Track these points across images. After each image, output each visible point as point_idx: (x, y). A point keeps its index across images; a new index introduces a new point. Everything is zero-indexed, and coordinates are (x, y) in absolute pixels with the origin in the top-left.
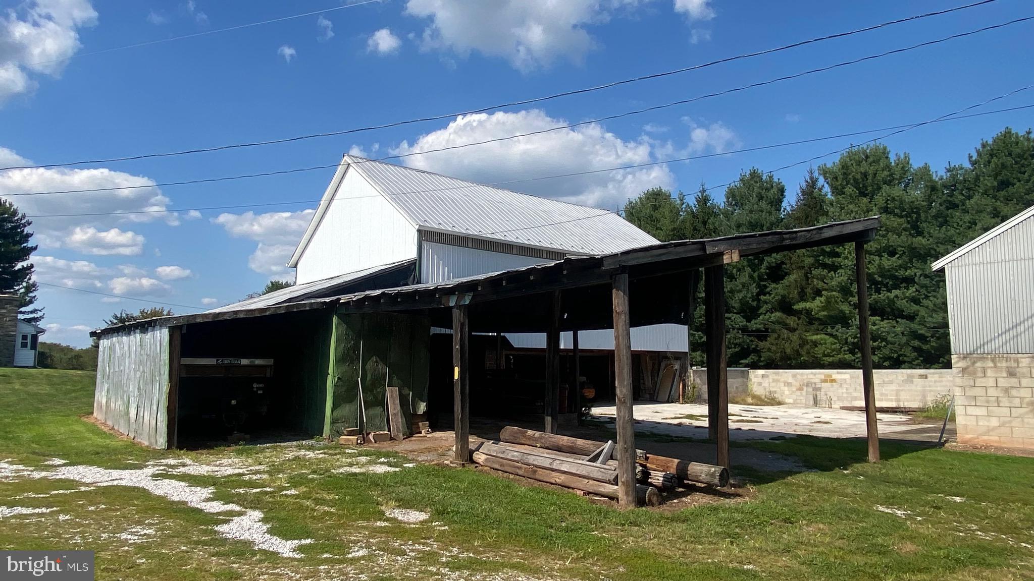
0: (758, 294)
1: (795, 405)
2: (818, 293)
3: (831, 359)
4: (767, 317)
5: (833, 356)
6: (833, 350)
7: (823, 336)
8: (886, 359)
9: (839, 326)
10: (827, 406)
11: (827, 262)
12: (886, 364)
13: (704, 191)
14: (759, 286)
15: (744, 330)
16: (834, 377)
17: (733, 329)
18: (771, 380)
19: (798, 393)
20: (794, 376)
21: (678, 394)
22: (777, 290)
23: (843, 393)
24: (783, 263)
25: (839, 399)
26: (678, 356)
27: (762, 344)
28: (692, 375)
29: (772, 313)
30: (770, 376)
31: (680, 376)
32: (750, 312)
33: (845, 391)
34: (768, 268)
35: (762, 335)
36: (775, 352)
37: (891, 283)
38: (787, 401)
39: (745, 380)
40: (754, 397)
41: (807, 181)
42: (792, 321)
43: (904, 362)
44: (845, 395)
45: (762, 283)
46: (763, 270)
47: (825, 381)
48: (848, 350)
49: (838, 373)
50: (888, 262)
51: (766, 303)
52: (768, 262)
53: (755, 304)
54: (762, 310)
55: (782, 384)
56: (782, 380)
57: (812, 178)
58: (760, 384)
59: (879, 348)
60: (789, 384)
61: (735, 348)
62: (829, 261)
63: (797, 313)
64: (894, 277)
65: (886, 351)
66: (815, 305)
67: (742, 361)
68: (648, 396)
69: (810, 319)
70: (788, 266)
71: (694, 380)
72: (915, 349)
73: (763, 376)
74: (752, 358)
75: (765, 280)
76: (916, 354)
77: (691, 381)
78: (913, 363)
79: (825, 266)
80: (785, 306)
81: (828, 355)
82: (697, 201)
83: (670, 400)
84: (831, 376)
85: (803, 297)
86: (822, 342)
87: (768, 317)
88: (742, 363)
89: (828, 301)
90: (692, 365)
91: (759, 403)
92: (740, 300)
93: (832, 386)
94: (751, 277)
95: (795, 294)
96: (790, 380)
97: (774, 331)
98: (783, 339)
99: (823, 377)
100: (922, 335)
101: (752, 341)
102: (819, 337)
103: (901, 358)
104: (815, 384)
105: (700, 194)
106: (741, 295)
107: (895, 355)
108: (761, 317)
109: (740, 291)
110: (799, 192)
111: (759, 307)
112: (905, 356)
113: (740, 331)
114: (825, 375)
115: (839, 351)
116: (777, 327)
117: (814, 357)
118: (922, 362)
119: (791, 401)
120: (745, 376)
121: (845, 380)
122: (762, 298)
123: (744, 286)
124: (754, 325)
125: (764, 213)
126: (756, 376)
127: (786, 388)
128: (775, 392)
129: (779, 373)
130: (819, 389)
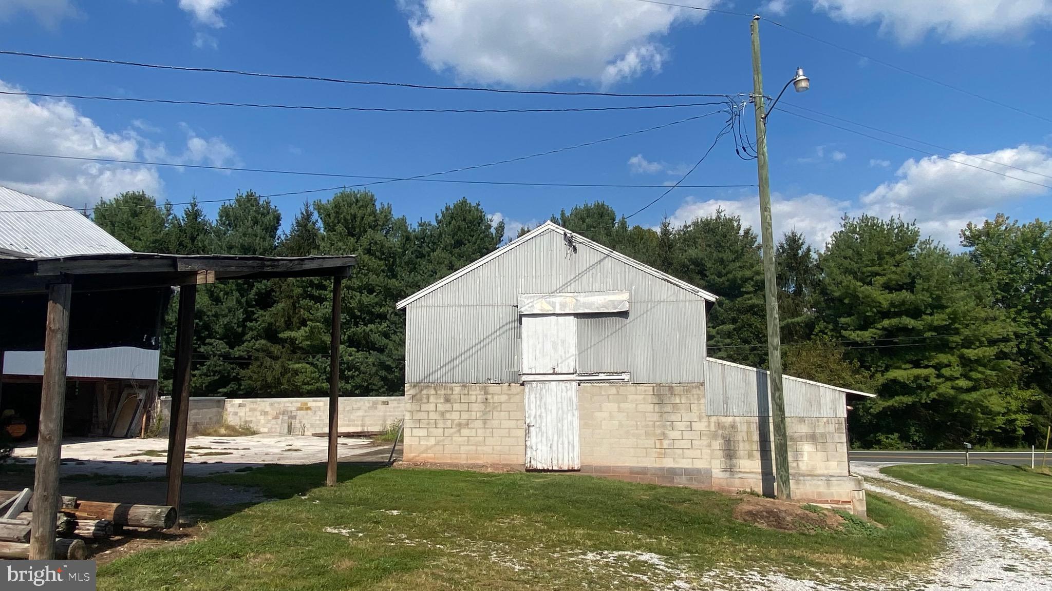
0: (245, 320)
1: (269, 434)
2: (303, 323)
3: (309, 388)
4: (251, 344)
5: (312, 384)
6: (313, 379)
7: (304, 365)
8: (357, 387)
9: (320, 356)
10: (300, 433)
11: (315, 293)
12: (357, 392)
13: (194, 205)
14: (245, 312)
15: (226, 357)
16: (309, 405)
17: (214, 356)
18: (248, 409)
19: (274, 422)
20: (271, 405)
21: (140, 428)
22: (264, 317)
23: (316, 420)
24: (272, 290)
25: (312, 426)
26: (144, 384)
27: (243, 372)
28: (159, 405)
29: (257, 340)
30: (248, 405)
31: (145, 407)
32: (233, 338)
33: (318, 418)
34: (256, 294)
35: (244, 363)
36: (256, 381)
37: (367, 318)
38: (262, 430)
39: (220, 410)
40: (228, 427)
41: (302, 213)
42: (275, 349)
43: (373, 390)
44: (318, 422)
45: (249, 309)
46: (251, 296)
47: (300, 409)
48: (325, 379)
49: (314, 401)
50: (367, 299)
51: (251, 329)
52: (257, 288)
53: (240, 330)
54: (247, 337)
55: (259, 413)
56: (259, 408)
57: (307, 211)
58: (236, 414)
59: (353, 377)
60: (265, 413)
61: (214, 375)
62: (316, 293)
63: (282, 342)
64: (371, 313)
65: (358, 380)
66: (299, 334)
67: (221, 390)
68: (100, 431)
69: (294, 348)
70: (278, 294)
71: (161, 411)
72: (383, 379)
73: (240, 405)
74: (232, 386)
75: (252, 306)
76: (382, 383)
77: (157, 412)
78: (379, 391)
79: (312, 297)
80: (271, 334)
81: (308, 384)
82: (186, 214)
83: (129, 434)
84: (307, 404)
85: (289, 326)
86: (303, 370)
87: (253, 344)
88: (219, 392)
89: (312, 332)
90: (160, 395)
91: (233, 433)
92: (225, 325)
93: (307, 414)
94: (238, 302)
95: (281, 322)
96: (268, 409)
97: (257, 359)
98: (266, 367)
99: (299, 405)
100: (389, 366)
101: (233, 369)
102: (300, 365)
103: (370, 387)
104: (291, 412)
105: (190, 208)
106: (226, 320)
107: (366, 384)
108: (245, 344)
109: (226, 316)
110: (294, 223)
111: (244, 334)
112: (374, 385)
113: (221, 358)
114: (301, 404)
115: (317, 380)
116: (261, 355)
117: (294, 385)
118: (386, 390)
119: (266, 430)
120: (221, 405)
121: (319, 407)
122: (249, 324)
123: (230, 311)
124: (237, 352)
125: (258, 238)
126: (233, 406)
127: (262, 417)
128: (251, 422)
129: (256, 402)
130: (294, 417)
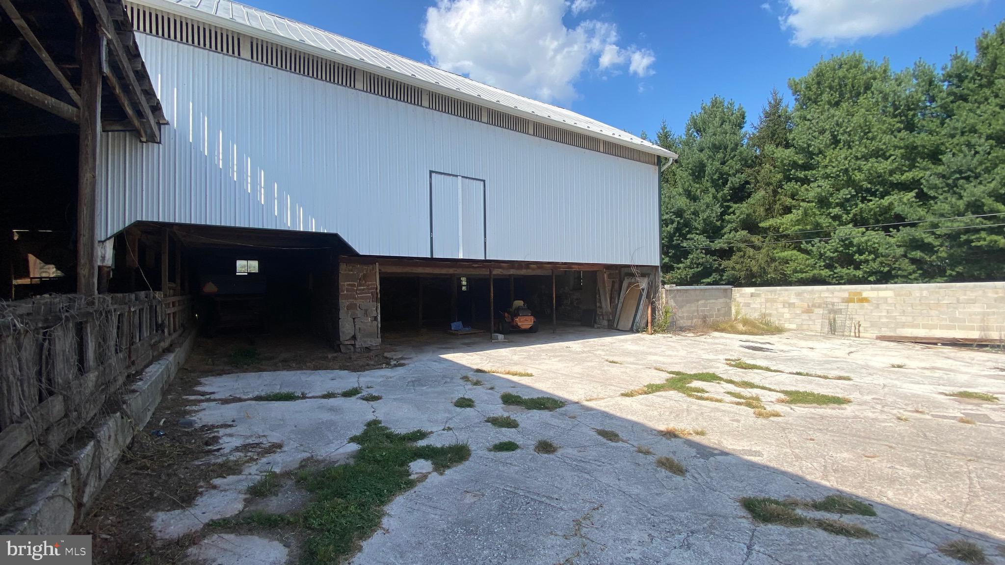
0: (723, 214)
1: (801, 332)
2: (787, 210)
3: (800, 275)
4: (732, 235)
5: (806, 272)
6: (808, 265)
7: (795, 252)
8: (872, 273)
9: (817, 240)
10: (853, 334)
11: (799, 175)
13: (664, 128)
14: (722, 206)
15: (708, 251)
16: (865, 295)
17: (697, 250)
18: (763, 300)
19: (805, 316)
20: (798, 294)
21: (645, 321)
22: (741, 209)
23: (880, 317)
24: (747, 183)
25: (873, 325)
26: (646, 271)
27: (725, 263)
28: (664, 295)
29: (737, 231)
30: (763, 295)
31: (648, 296)
32: (713, 231)
33: (884, 314)
34: (731, 189)
35: (725, 254)
36: (740, 270)
38: (787, 326)
39: (728, 301)
40: (745, 322)
41: (770, 103)
42: (756, 239)
43: (897, 276)
44: (884, 320)
45: (725, 204)
46: (726, 191)
47: (849, 300)
49: (872, 290)
51: (729, 222)
52: (732, 182)
53: (718, 223)
54: (726, 230)
55: (780, 306)
56: (781, 299)
57: (775, 100)
58: (748, 305)
59: (867, 261)
60: (791, 305)
62: (801, 174)
63: (766, 230)
65: (875, 266)
66: (786, 222)
67: (704, 280)
68: (605, 323)
69: (779, 236)
70: (752, 186)
71: (667, 303)
73: (752, 295)
75: (728, 201)
76: (915, 266)
77: (663, 303)
78: (910, 277)
79: (797, 180)
80: (750, 225)
81: (801, 271)
83: (635, 328)
84: (860, 293)
85: (769, 212)
86: (793, 258)
88: (703, 283)
89: (806, 214)
90: (664, 283)
92: (704, 220)
93: (862, 308)
94: (715, 197)
95: (761, 211)
96: (793, 300)
97: (739, 250)
98: (749, 257)
99: (846, 295)
101: (715, 260)
103: (893, 272)
104: (833, 304)
105: (661, 131)
106: (705, 216)
107: (886, 269)
108: (726, 236)
109: (704, 211)
110: (762, 115)
111: (722, 227)
112: (900, 269)
113: (704, 251)
114: (850, 293)
115: (814, 267)
116: (743, 245)
117: (784, 274)
118: (921, 275)
119: (793, 326)
120: (728, 295)
122: (727, 217)
123: (708, 207)
124: (719, 244)
126: (742, 295)
127: (786, 310)
128: (770, 315)
129: (775, 291)
130: (839, 311)
